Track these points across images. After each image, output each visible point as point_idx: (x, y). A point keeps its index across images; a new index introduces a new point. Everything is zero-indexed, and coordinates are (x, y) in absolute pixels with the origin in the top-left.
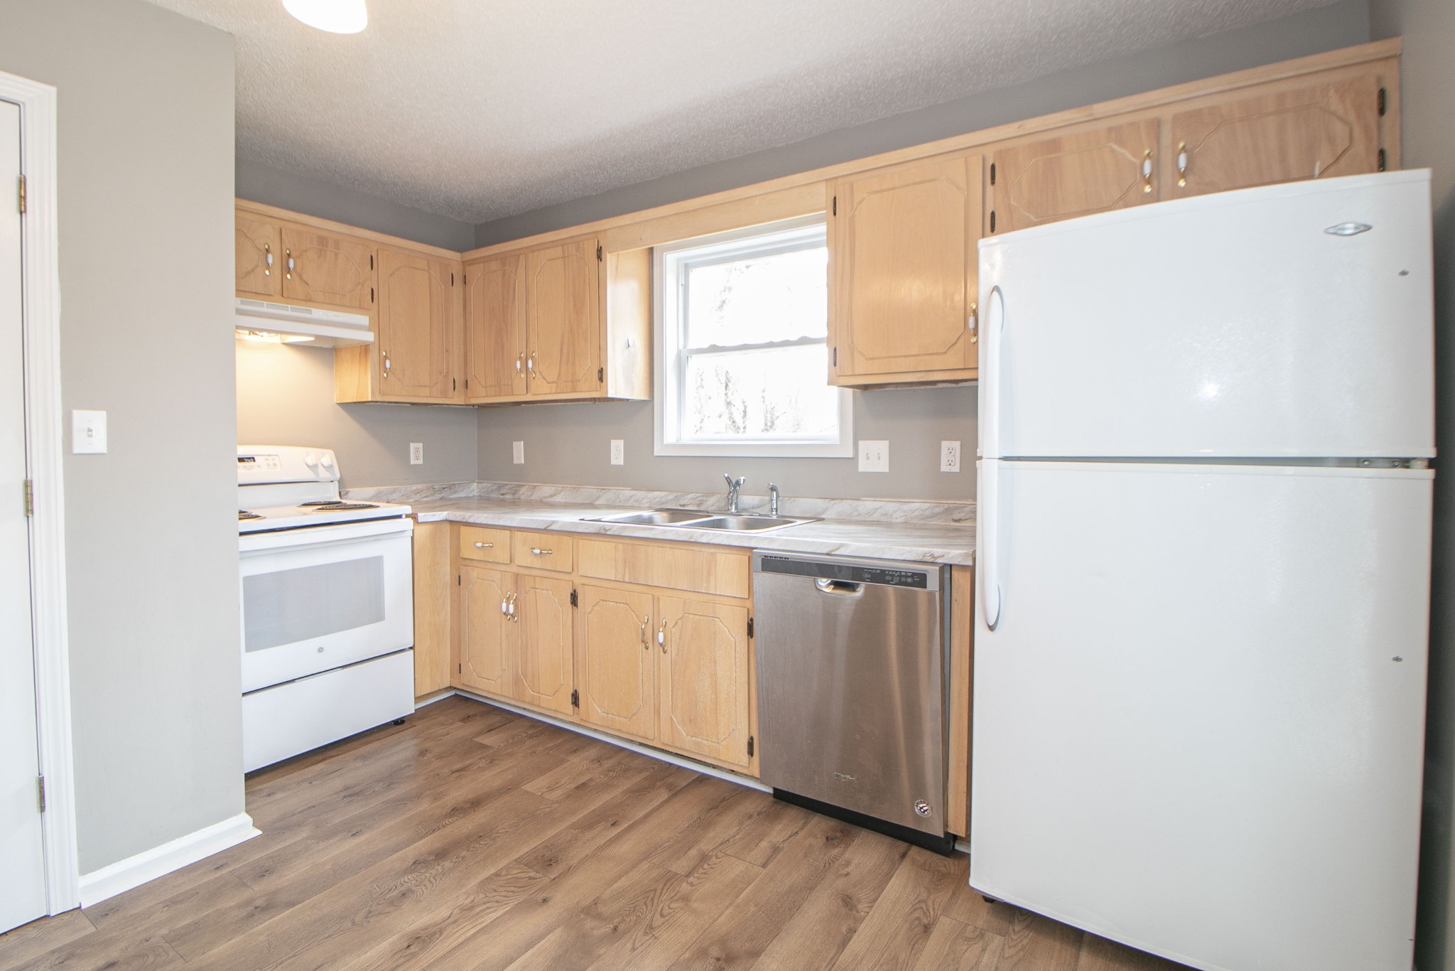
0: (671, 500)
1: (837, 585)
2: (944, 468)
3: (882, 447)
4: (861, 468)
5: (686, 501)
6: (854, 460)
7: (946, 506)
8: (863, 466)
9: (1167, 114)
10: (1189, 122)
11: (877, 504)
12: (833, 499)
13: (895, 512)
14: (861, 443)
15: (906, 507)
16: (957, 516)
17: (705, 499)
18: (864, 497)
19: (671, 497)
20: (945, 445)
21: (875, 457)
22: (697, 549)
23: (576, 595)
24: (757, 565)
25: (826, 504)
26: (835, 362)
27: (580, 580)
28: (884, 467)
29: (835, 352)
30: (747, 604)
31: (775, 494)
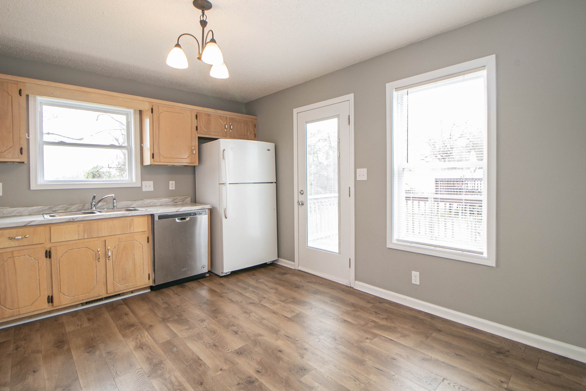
0: (46, 210)
1: (182, 219)
2: (170, 188)
3: (151, 183)
4: (144, 190)
5: (58, 208)
6: (141, 188)
7: (173, 199)
8: (144, 189)
9: (228, 117)
10: (232, 119)
11: (151, 201)
12: (135, 201)
13: (157, 202)
14: (143, 182)
15: (161, 200)
16: (175, 201)
17: (70, 207)
18: (145, 199)
19: (47, 207)
20: (170, 182)
21: (148, 186)
22: (124, 219)
23: (50, 252)
24: (156, 218)
25: (132, 202)
26: (153, 158)
27: (52, 245)
28: (152, 189)
29: (153, 154)
30: (147, 232)
31: (115, 201)
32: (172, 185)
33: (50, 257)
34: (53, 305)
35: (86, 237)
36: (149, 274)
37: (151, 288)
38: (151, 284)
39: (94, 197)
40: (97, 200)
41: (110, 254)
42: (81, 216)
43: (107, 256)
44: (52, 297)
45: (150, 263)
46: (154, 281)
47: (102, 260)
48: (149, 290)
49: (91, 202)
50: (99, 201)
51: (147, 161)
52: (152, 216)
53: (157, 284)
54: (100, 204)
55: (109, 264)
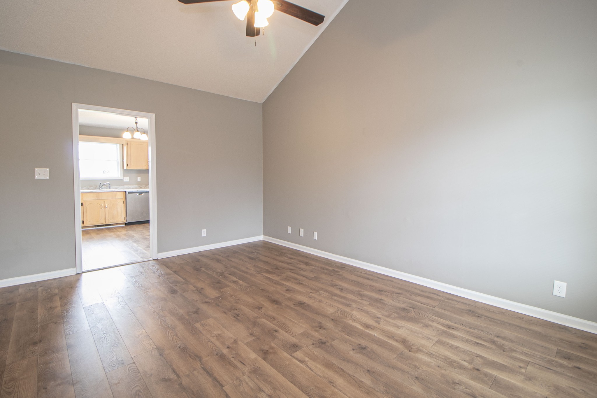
1: (140, 194)
2: (138, 181)
3: (128, 178)
6: (123, 180)
7: (139, 186)
8: (124, 181)
11: (128, 186)
13: (131, 187)
14: (124, 177)
15: (133, 186)
16: (141, 187)
17: (90, 187)
18: (124, 184)
20: (138, 177)
21: (127, 179)
22: (113, 192)
23: (83, 204)
24: (127, 193)
25: (118, 187)
26: (128, 166)
27: (84, 201)
28: (128, 181)
29: (128, 164)
30: (123, 199)
31: (110, 186)
32: (139, 179)
33: (83, 206)
34: (84, 225)
35: (97, 199)
36: (124, 218)
37: (126, 224)
38: (125, 222)
39: (101, 183)
40: (102, 185)
41: (107, 207)
42: (95, 190)
43: (105, 207)
44: (84, 221)
45: (124, 212)
46: (126, 221)
47: (103, 209)
48: (125, 225)
49: (99, 185)
50: (103, 185)
51: (125, 168)
52: (126, 192)
53: (128, 222)
54: (103, 187)
55: (107, 211)
